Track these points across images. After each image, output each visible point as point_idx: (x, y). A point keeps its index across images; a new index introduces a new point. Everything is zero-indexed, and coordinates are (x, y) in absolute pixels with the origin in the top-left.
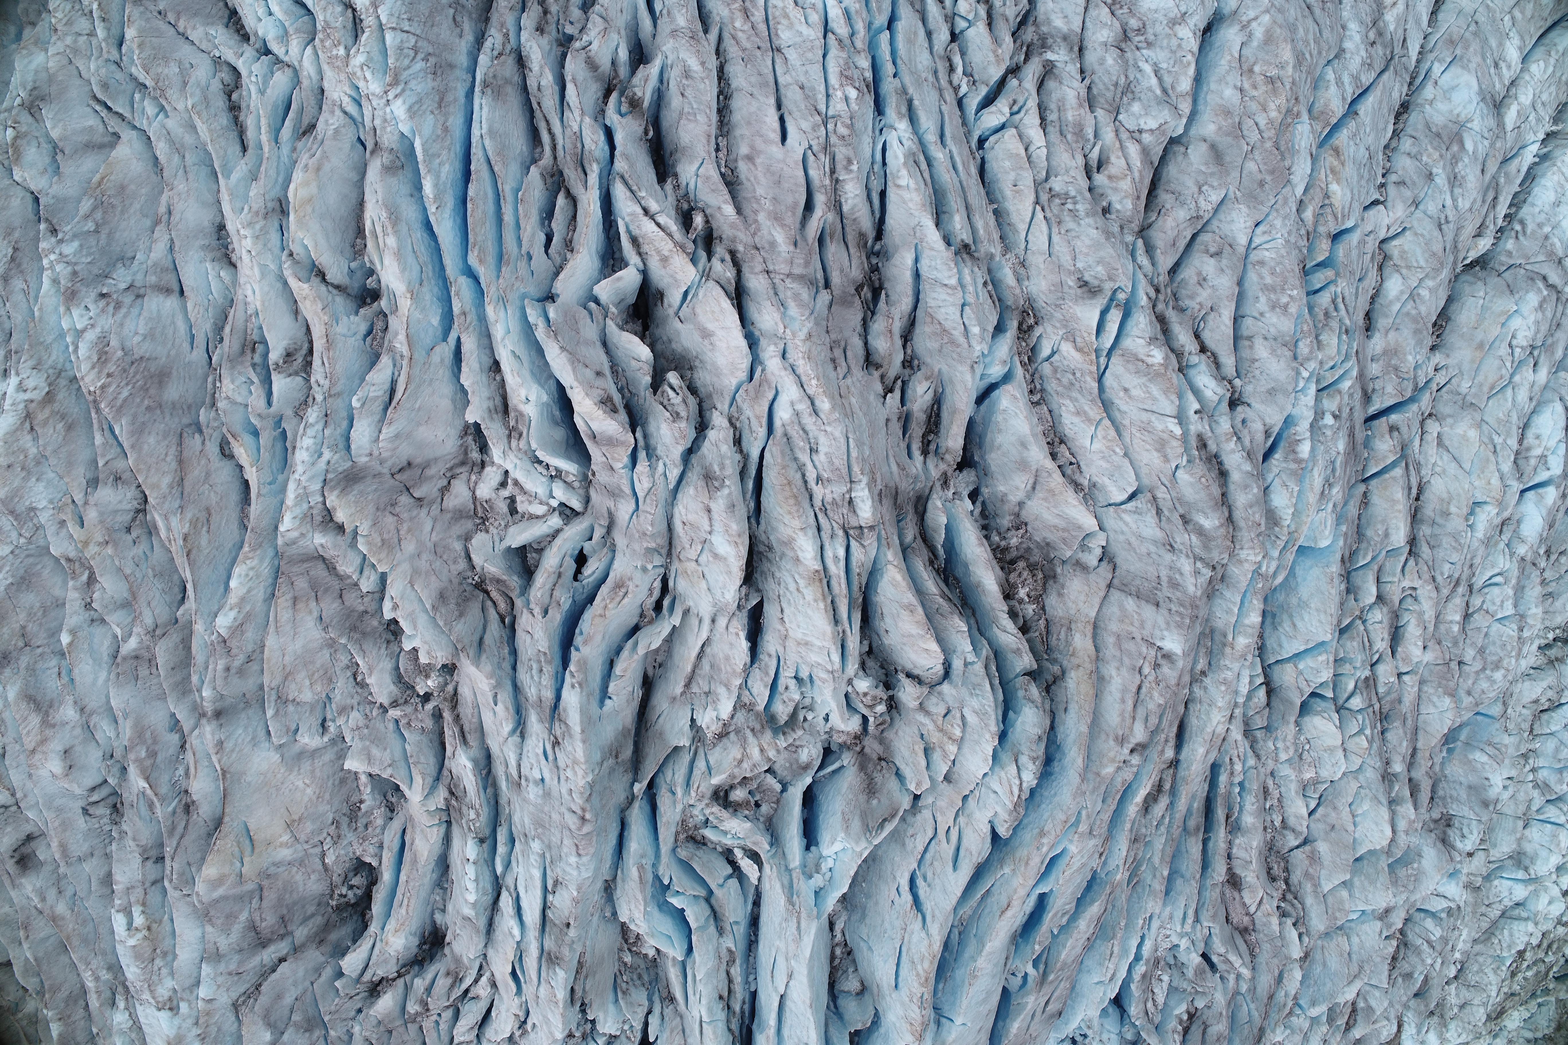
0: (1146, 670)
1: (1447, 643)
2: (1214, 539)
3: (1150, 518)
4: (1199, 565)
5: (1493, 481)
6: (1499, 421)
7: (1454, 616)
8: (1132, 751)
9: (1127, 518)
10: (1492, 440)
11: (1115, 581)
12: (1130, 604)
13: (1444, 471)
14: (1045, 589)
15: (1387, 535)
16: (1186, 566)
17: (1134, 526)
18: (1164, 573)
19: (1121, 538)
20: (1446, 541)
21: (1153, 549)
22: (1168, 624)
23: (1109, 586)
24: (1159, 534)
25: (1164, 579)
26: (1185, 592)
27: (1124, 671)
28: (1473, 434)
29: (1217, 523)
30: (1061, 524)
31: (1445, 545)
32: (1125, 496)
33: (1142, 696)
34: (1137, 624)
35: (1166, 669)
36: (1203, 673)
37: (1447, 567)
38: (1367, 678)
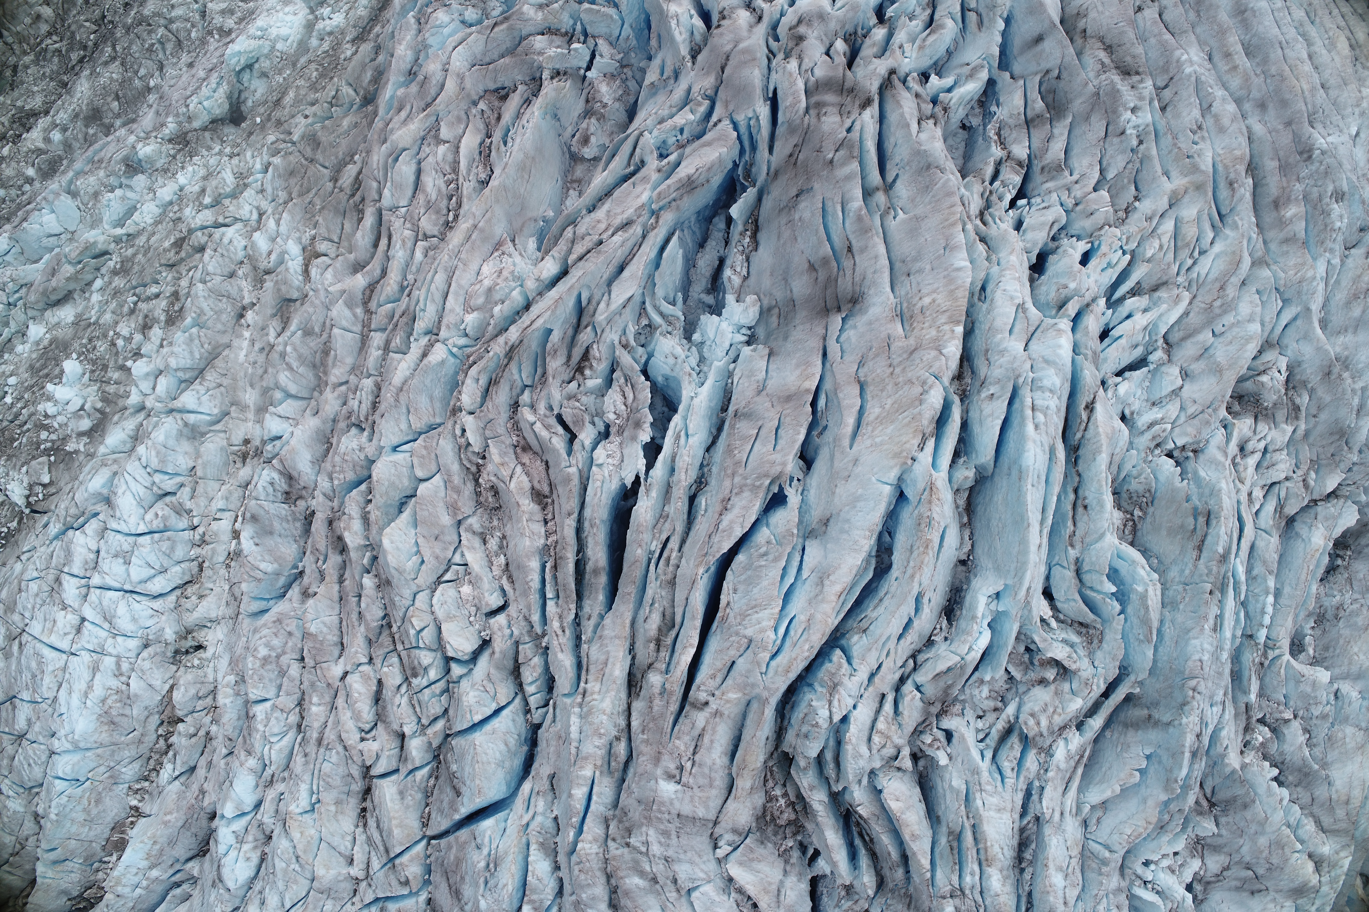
0: (689, 764)
1: (321, 685)
2: (629, 869)
3: (682, 877)
4: (644, 849)
5: (298, 835)
6: (296, 882)
7: (316, 710)
8: (707, 703)
9: (702, 875)
10: (301, 866)
11: (711, 825)
12: (701, 812)
13: (343, 837)
14: (764, 807)
15: (401, 793)
16: (656, 849)
17: (697, 870)
18: (674, 840)
19: (705, 858)
20: (337, 781)
21: (682, 856)
22: (671, 804)
23: (716, 823)
24: (676, 867)
25: (674, 836)
26: (657, 829)
27: (709, 762)
28: (320, 872)
29: (627, 881)
30: (755, 865)
31: (338, 778)
32: (701, 889)
33: (693, 744)
34: (696, 799)
35: (672, 766)
36: (618, 739)
37: (334, 759)
38: (415, 675)
